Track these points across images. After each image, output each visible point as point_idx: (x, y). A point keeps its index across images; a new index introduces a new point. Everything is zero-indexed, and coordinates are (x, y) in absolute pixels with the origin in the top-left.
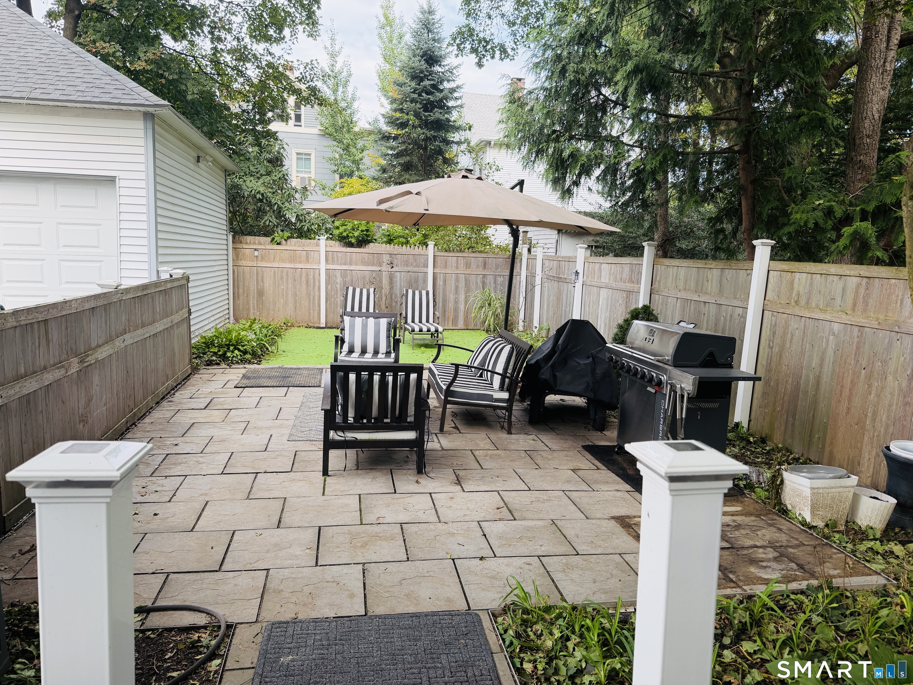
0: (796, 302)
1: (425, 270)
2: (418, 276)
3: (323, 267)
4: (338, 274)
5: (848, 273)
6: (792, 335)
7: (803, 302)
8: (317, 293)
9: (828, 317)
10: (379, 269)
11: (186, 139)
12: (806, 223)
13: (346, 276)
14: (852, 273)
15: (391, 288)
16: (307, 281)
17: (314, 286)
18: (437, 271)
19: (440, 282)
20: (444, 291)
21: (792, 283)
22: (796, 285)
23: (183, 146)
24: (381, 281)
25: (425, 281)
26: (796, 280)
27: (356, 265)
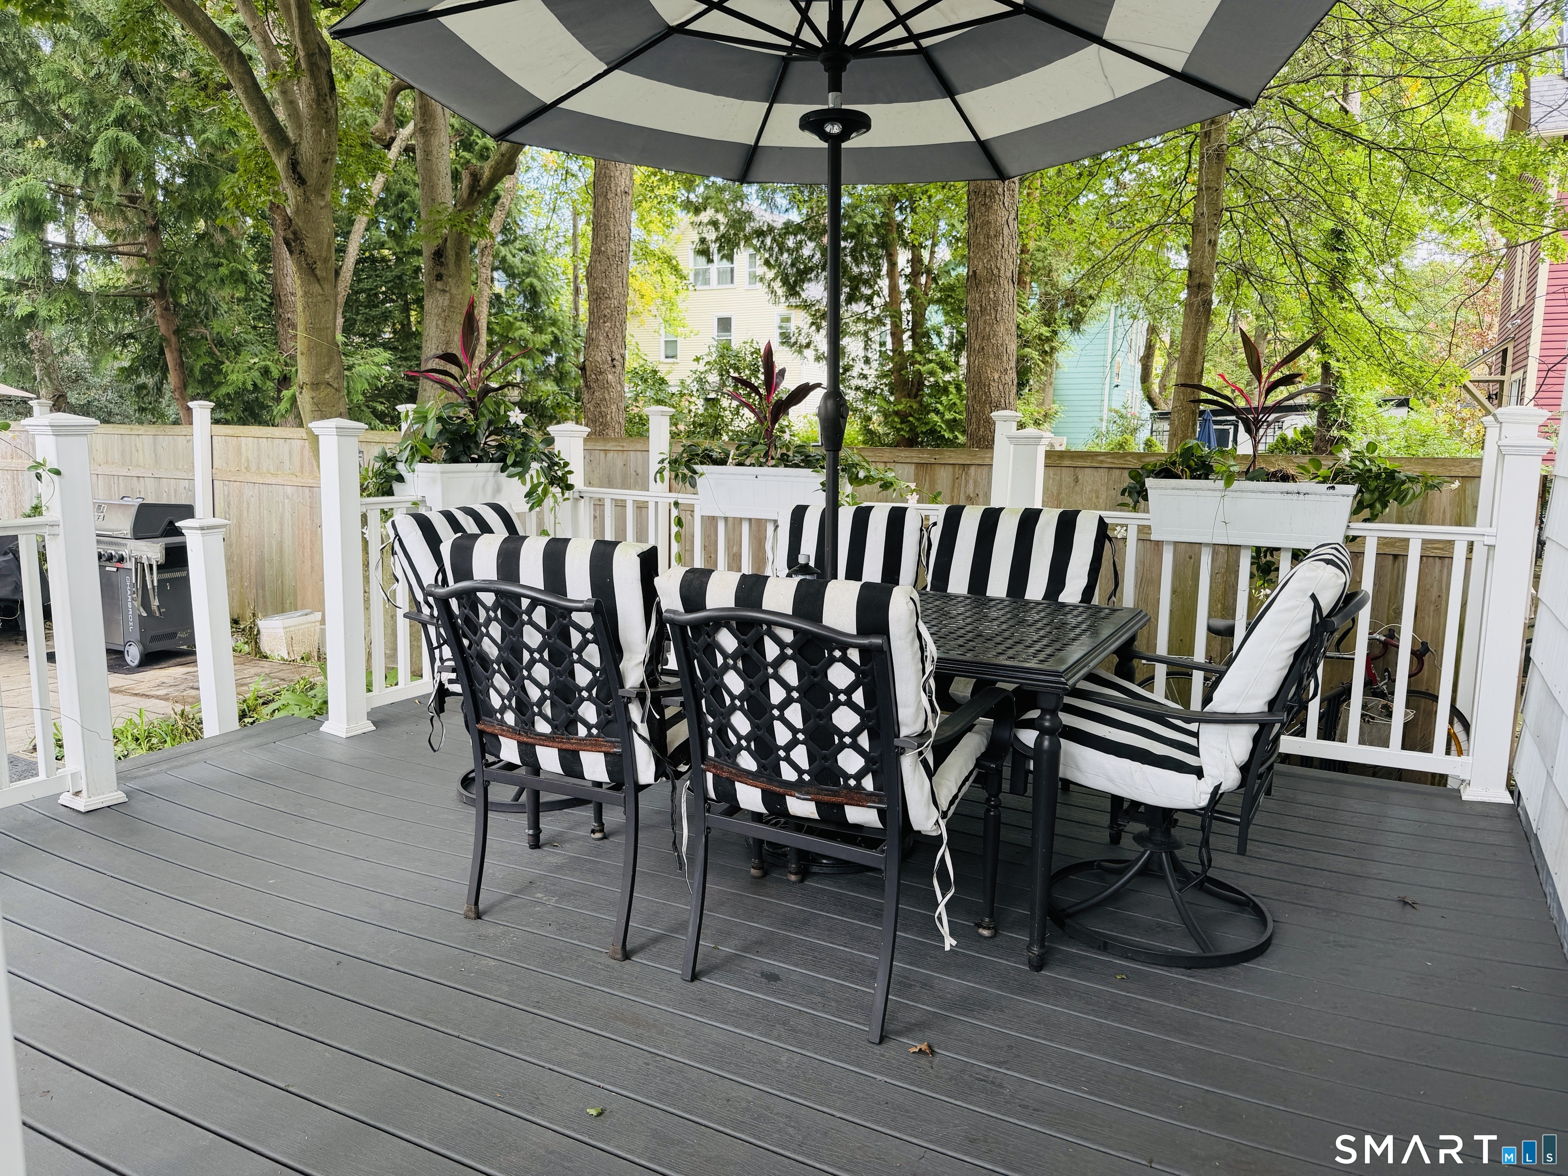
0: (246, 468)
5: (291, 436)
6: (248, 504)
7: (253, 468)
9: (280, 481)
12: (244, 383)
14: (295, 436)
21: (239, 448)
22: (243, 451)
26: (243, 445)
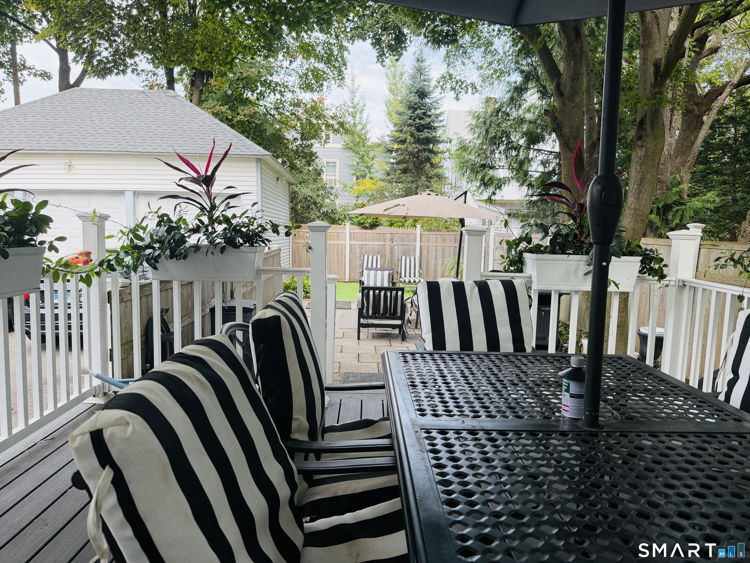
1: (414, 244)
2: (410, 248)
3: (348, 243)
4: (357, 247)
8: (343, 260)
10: (384, 243)
11: (273, 168)
13: (362, 248)
15: (392, 256)
16: (338, 252)
17: (342, 255)
18: (422, 244)
19: (425, 252)
20: (427, 257)
23: (271, 173)
24: (385, 251)
25: (414, 251)
27: (369, 241)
